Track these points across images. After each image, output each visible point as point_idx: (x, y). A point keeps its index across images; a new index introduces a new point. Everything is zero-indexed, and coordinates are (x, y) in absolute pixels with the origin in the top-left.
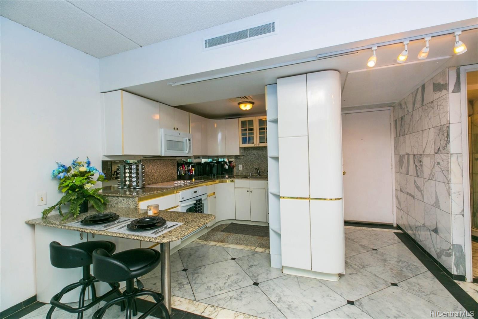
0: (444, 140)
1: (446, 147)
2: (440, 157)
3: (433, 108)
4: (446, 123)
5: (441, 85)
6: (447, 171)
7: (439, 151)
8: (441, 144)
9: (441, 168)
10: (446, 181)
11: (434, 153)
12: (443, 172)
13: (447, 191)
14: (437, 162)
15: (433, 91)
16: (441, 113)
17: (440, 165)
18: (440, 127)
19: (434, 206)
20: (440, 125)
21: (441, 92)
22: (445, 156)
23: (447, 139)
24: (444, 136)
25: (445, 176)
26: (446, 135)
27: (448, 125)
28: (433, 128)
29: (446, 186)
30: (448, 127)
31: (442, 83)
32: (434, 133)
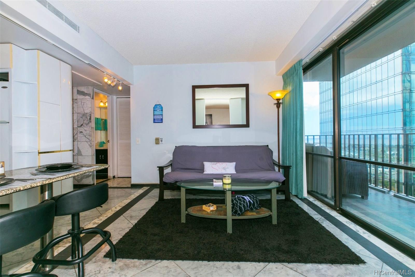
0: (87, 120)
1: (89, 124)
2: (82, 129)
3: (77, 103)
4: (89, 112)
5: (85, 93)
6: (89, 135)
7: (82, 126)
8: (84, 122)
9: (84, 135)
10: (88, 140)
11: (77, 127)
12: (86, 136)
13: (89, 145)
14: (80, 132)
15: (77, 94)
16: (85, 107)
17: (83, 133)
18: (83, 114)
19: (76, 156)
20: (83, 112)
21: (84, 97)
22: (88, 128)
23: (89, 120)
24: (87, 118)
25: (87, 138)
26: (89, 118)
27: (91, 113)
28: (76, 113)
29: (87, 143)
30: (91, 114)
31: (86, 92)
32: (77, 116)
